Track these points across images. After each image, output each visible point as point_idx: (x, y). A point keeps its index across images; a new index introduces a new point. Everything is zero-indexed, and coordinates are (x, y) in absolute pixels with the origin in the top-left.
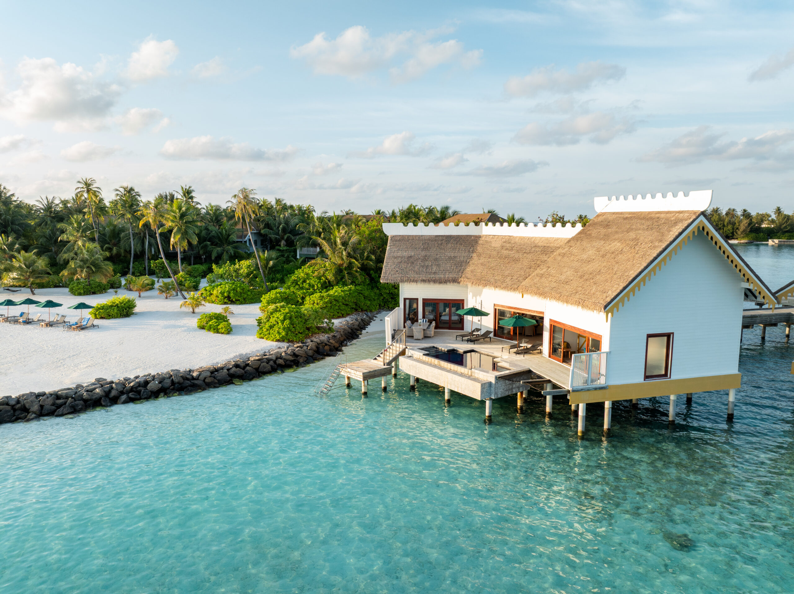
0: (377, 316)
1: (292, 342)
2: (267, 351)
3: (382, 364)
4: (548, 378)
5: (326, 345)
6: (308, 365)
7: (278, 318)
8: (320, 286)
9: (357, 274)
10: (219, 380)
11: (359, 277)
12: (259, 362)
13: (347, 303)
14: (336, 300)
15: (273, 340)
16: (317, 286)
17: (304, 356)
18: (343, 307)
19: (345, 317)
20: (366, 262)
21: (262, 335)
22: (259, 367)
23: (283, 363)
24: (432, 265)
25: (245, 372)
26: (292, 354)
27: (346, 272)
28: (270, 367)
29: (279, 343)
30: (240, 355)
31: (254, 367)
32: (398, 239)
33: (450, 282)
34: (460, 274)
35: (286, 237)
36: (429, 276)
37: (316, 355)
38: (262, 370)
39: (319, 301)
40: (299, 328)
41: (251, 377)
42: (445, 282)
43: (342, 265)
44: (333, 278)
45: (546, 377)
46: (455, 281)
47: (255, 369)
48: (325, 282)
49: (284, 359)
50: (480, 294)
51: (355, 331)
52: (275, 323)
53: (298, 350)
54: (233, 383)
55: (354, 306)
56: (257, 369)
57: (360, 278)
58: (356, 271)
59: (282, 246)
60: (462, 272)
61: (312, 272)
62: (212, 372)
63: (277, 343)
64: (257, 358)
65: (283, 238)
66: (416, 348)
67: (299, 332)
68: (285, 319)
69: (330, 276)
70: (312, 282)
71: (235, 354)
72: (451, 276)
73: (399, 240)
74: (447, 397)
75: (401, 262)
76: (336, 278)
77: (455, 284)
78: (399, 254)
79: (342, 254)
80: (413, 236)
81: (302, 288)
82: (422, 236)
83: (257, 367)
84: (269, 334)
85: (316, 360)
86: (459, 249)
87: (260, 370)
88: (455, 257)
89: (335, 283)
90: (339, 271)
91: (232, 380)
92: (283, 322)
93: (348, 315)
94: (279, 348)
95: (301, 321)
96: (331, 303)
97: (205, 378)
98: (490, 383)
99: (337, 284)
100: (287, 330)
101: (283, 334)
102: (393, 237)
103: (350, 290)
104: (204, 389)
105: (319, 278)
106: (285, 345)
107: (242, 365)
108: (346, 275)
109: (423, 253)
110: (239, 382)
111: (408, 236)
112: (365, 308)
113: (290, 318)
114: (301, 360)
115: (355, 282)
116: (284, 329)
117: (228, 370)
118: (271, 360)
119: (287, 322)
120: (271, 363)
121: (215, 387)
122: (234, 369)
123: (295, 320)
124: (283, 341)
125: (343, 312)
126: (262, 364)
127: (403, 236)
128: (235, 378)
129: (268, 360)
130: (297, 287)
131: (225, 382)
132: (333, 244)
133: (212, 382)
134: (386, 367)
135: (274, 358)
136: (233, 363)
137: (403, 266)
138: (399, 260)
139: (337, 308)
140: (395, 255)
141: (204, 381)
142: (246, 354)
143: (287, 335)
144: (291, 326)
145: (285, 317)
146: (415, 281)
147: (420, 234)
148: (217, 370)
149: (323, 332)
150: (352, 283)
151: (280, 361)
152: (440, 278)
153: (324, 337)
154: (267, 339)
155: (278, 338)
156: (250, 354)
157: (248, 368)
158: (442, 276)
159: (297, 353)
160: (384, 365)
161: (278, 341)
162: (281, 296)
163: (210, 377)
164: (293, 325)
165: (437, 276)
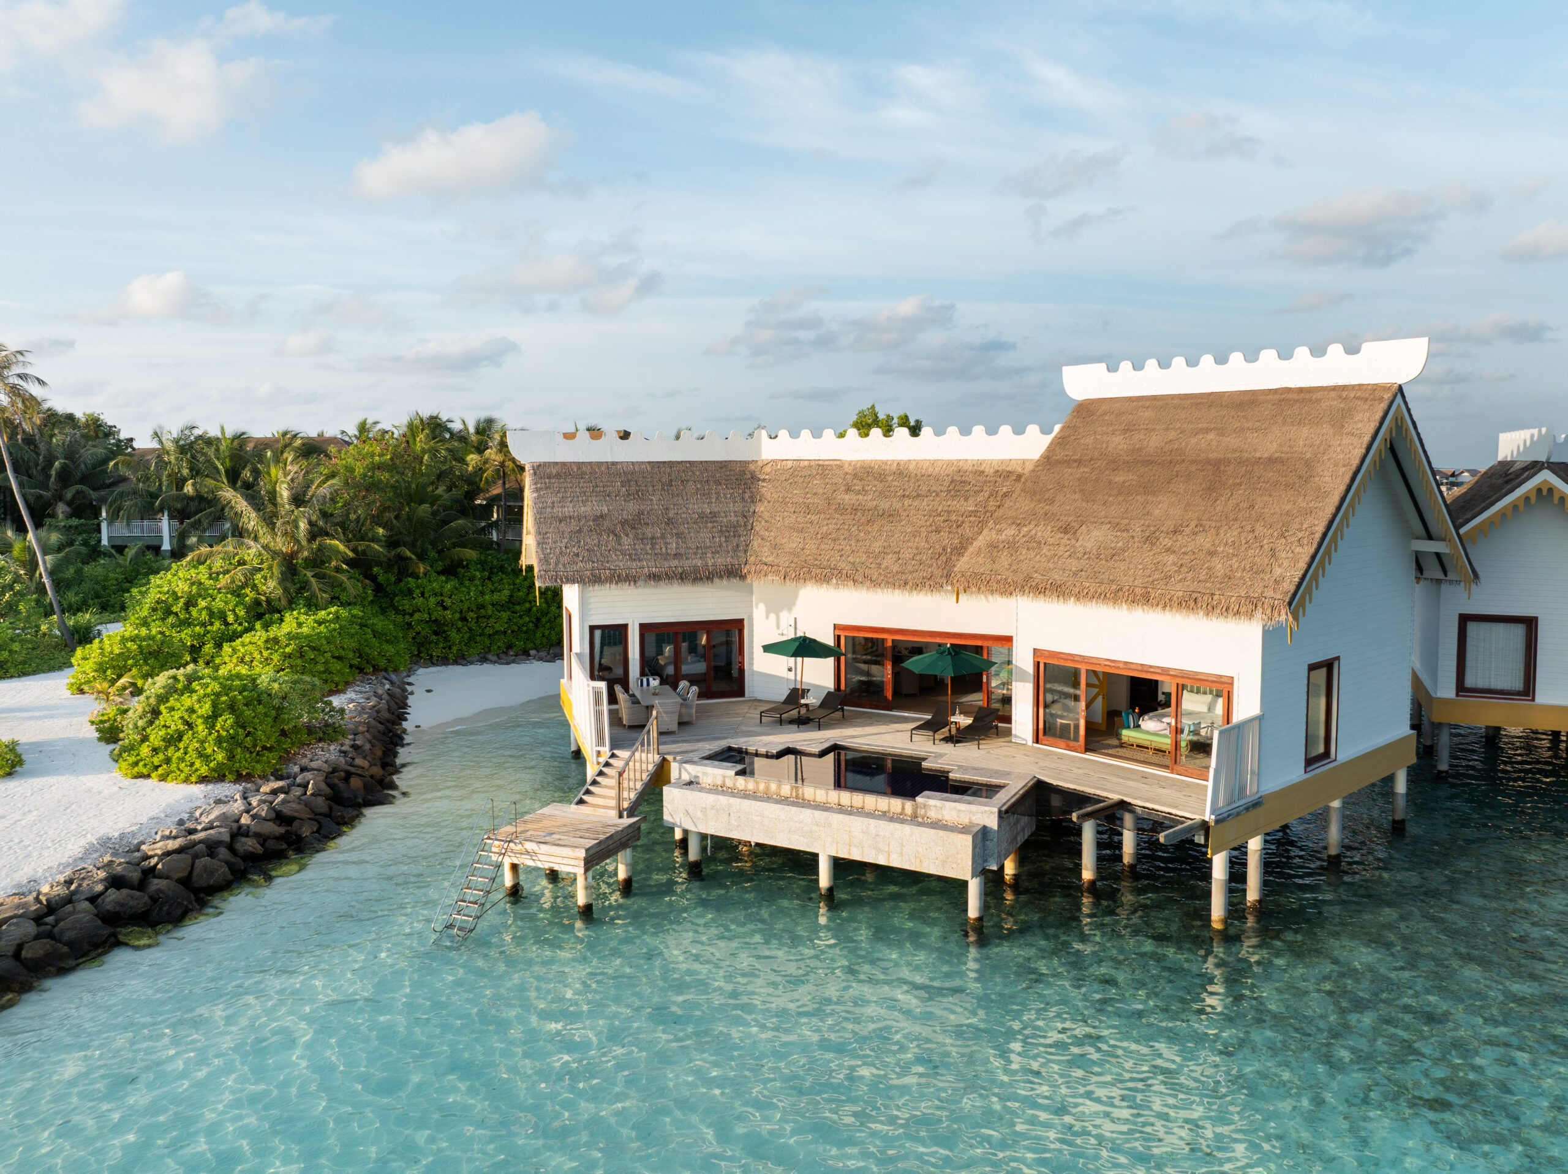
0: (410, 680)
1: (249, 777)
2: (185, 816)
3: (614, 813)
4: (1116, 797)
5: (348, 775)
6: (332, 844)
7: (191, 711)
8: (241, 613)
9: (343, 578)
10: (70, 944)
11: (348, 584)
12: (186, 858)
13: (342, 653)
14: (313, 649)
15: (186, 780)
16: (236, 615)
17: (305, 816)
18: (336, 666)
19: (343, 691)
20: (362, 546)
21: (140, 768)
22: (191, 873)
23: (259, 849)
24: (663, 537)
25: (154, 899)
26: (273, 815)
27: (309, 574)
28: (224, 869)
29: (210, 787)
30: (105, 843)
31: (177, 876)
32: (554, 471)
33: (721, 577)
34: (741, 554)
35: (69, 494)
36: (666, 565)
37: (339, 811)
38: (203, 883)
39: (266, 654)
40: (265, 734)
41: (179, 911)
42: (708, 578)
43: (293, 555)
44: (279, 592)
45: (1110, 796)
46: (734, 573)
47: (180, 881)
48: (257, 603)
49: (257, 835)
50: (790, 605)
51: (390, 725)
52: (182, 727)
53: (284, 802)
54: (119, 944)
55: (356, 662)
56: (185, 882)
57: (352, 586)
58: (338, 569)
59: (61, 516)
60: (746, 551)
61: (210, 578)
62: (38, 919)
63: (202, 787)
64: (173, 845)
65: (59, 497)
66: (695, 756)
67: (264, 748)
68: (214, 716)
69: (270, 586)
70: (218, 604)
71: (83, 842)
72: (722, 560)
73: (558, 476)
74: (824, 879)
75: (580, 531)
76: (285, 590)
77: (735, 581)
78: (569, 510)
79: (297, 527)
80: (590, 463)
81: (186, 623)
82: (614, 463)
83: (184, 874)
84: (168, 761)
85: (345, 824)
86: (718, 494)
87: (199, 880)
88: (714, 515)
89: (284, 602)
90: (290, 568)
91: (114, 935)
92: (211, 720)
93: (347, 684)
94: (218, 802)
95: (266, 715)
96: (302, 656)
97: (20, 947)
98: (985, 830)
99: (291, 605)
100: (230, 743)
101: (220, 756)
102: (540, 469)
103: (337, 618)
104: (26, 988)
105: (237, 592)
106: (230, 789)
107: (135, 875)
108: (313, 580)
109: (632, 507)
110: (143, 934)
111: (579, 465)
112: (383, 663)
113: (232, 707)
114: (306, 831)
115: (338, 598)
116: (219, 741)
117: (93, 899)
118: (219, 843)
119: (226, 721)
120: (223, 852)
121: (63, 971)
122: (113, 895)
123: (248, 713)
124: (221, 778)
125: (336, 679)
126: (201, 863)
127: (564, 464)
128: (125, 925)
129: (211, 847)
130: (171, 620)
131: (96, 946)
132: (265, 505)
133: (48, 955)
134: (627, 821)
135: (227, 838)
136: (102, 874)
137: (592, 541)
138: (574, 525)
139: (320, 668)
140: (558, 511)
141: (17, 955)
142: (122, 836)
143: (231, 757)
144: (241, 731)
145: (215, 705)
146: (631, 579)
147: (609, 459)
148: (52, 907)
149: (320, 740)
150: (334, 600)
151: (249, 844)
152: (696, 570)
153: (328, 754)
154: (163, 778)
155: (204, 770)
156: (134, 834)
157: (156, 884)
158: (699, 563)
159: (286, 810)
160: (621, 816)
161: (203, 780)
162: (140, 646)
163: (37, 937)
164: (244, 727)
165: (687, 564)
